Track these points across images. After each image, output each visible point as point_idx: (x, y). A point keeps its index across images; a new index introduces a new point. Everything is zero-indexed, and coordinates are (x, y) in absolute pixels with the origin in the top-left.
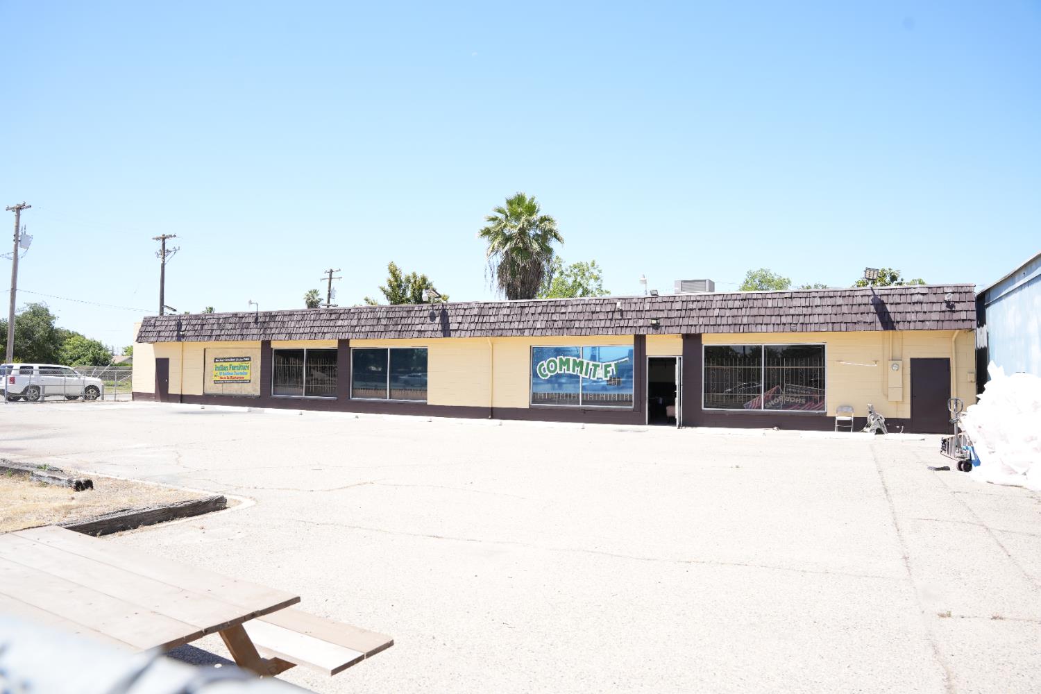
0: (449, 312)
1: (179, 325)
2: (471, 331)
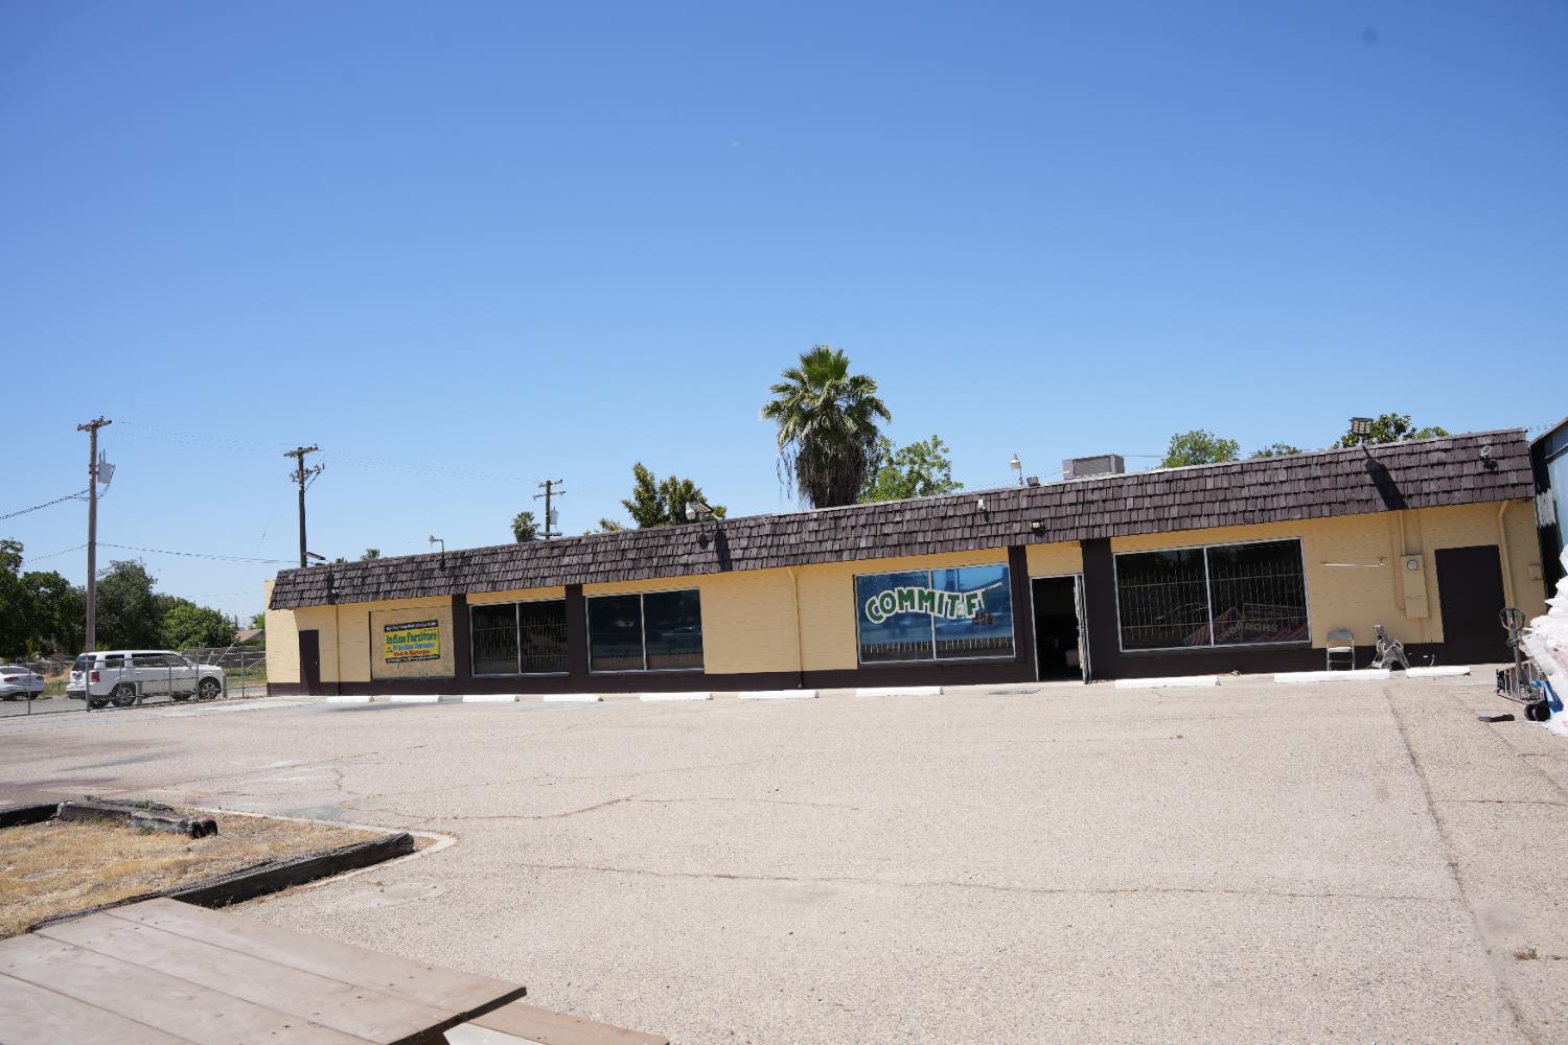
0: (728, 534)
1: (330, 580)
2: (762, 559)
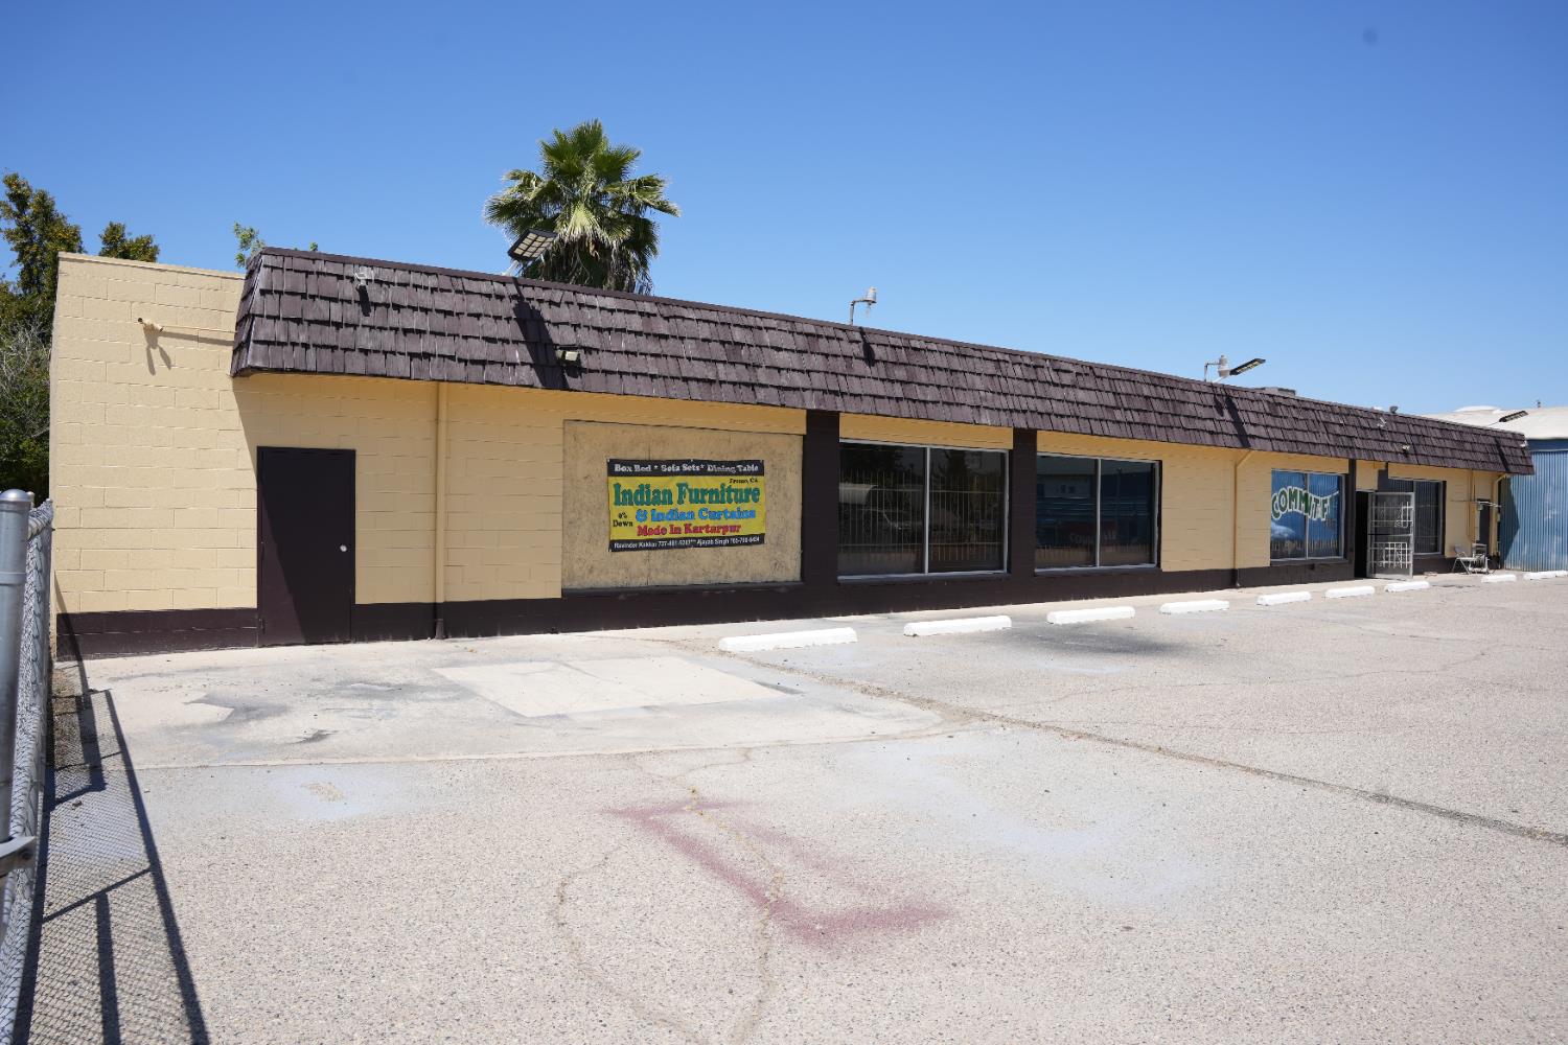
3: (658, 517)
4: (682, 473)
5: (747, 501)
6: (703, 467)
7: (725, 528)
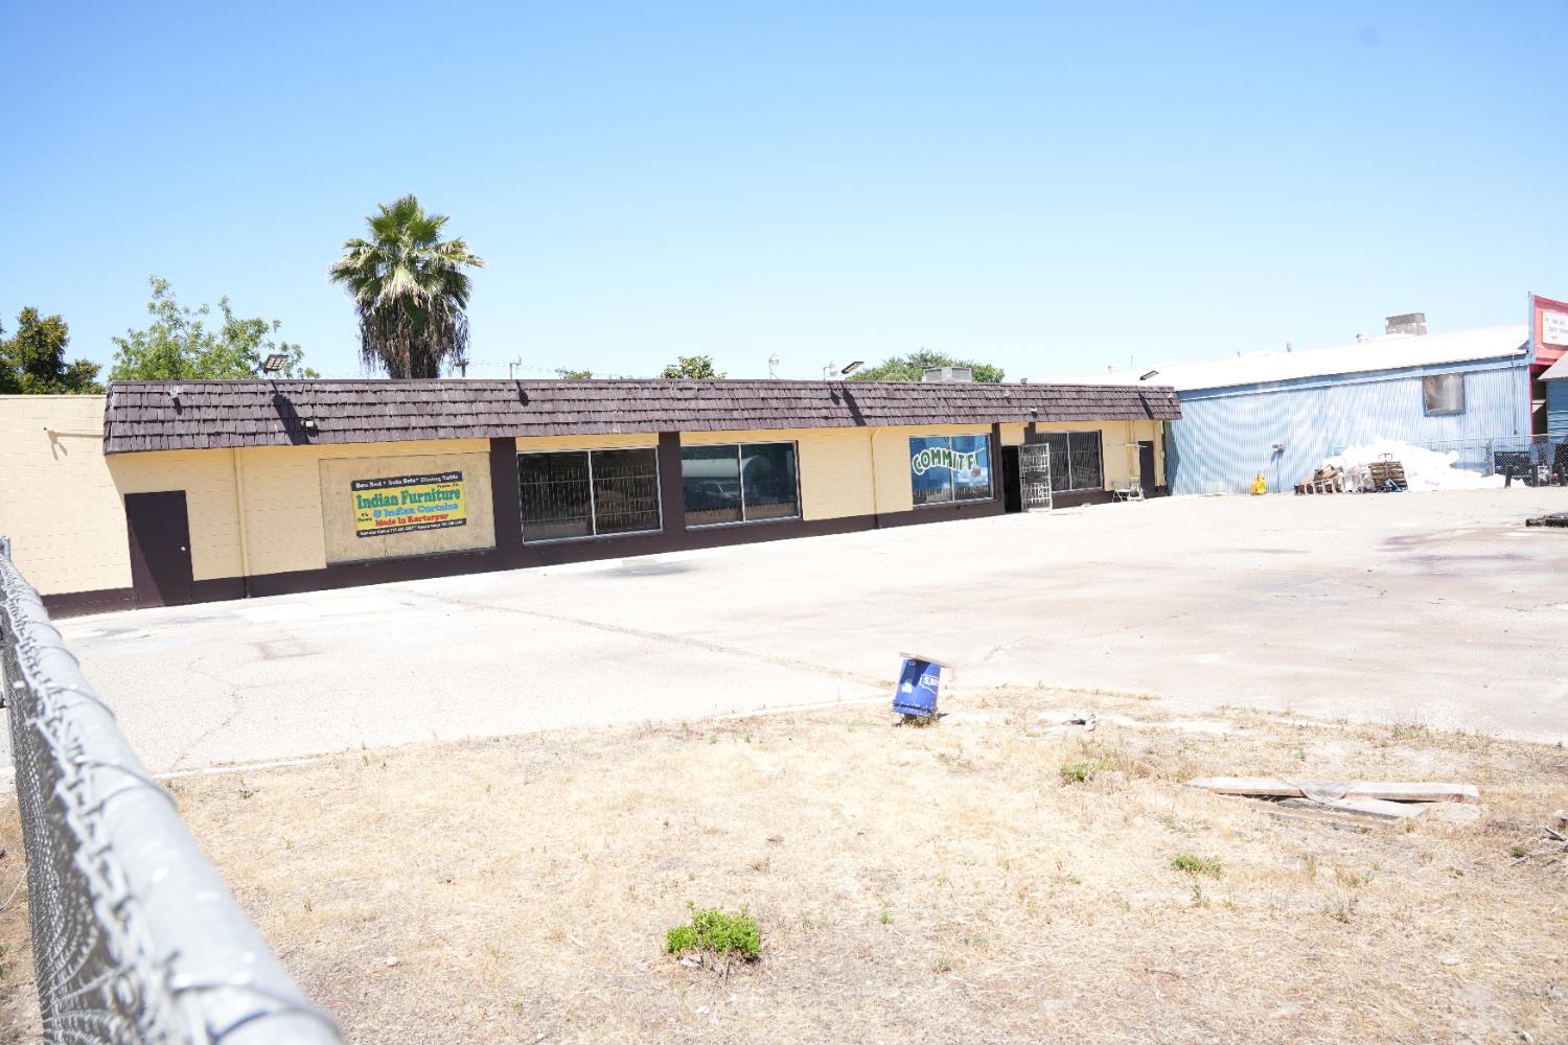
3: (388, 513)
4: (403, 485)
5: (451, 498)
6: (418, 480)
7: (437, 517)
